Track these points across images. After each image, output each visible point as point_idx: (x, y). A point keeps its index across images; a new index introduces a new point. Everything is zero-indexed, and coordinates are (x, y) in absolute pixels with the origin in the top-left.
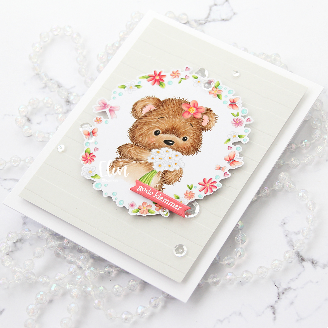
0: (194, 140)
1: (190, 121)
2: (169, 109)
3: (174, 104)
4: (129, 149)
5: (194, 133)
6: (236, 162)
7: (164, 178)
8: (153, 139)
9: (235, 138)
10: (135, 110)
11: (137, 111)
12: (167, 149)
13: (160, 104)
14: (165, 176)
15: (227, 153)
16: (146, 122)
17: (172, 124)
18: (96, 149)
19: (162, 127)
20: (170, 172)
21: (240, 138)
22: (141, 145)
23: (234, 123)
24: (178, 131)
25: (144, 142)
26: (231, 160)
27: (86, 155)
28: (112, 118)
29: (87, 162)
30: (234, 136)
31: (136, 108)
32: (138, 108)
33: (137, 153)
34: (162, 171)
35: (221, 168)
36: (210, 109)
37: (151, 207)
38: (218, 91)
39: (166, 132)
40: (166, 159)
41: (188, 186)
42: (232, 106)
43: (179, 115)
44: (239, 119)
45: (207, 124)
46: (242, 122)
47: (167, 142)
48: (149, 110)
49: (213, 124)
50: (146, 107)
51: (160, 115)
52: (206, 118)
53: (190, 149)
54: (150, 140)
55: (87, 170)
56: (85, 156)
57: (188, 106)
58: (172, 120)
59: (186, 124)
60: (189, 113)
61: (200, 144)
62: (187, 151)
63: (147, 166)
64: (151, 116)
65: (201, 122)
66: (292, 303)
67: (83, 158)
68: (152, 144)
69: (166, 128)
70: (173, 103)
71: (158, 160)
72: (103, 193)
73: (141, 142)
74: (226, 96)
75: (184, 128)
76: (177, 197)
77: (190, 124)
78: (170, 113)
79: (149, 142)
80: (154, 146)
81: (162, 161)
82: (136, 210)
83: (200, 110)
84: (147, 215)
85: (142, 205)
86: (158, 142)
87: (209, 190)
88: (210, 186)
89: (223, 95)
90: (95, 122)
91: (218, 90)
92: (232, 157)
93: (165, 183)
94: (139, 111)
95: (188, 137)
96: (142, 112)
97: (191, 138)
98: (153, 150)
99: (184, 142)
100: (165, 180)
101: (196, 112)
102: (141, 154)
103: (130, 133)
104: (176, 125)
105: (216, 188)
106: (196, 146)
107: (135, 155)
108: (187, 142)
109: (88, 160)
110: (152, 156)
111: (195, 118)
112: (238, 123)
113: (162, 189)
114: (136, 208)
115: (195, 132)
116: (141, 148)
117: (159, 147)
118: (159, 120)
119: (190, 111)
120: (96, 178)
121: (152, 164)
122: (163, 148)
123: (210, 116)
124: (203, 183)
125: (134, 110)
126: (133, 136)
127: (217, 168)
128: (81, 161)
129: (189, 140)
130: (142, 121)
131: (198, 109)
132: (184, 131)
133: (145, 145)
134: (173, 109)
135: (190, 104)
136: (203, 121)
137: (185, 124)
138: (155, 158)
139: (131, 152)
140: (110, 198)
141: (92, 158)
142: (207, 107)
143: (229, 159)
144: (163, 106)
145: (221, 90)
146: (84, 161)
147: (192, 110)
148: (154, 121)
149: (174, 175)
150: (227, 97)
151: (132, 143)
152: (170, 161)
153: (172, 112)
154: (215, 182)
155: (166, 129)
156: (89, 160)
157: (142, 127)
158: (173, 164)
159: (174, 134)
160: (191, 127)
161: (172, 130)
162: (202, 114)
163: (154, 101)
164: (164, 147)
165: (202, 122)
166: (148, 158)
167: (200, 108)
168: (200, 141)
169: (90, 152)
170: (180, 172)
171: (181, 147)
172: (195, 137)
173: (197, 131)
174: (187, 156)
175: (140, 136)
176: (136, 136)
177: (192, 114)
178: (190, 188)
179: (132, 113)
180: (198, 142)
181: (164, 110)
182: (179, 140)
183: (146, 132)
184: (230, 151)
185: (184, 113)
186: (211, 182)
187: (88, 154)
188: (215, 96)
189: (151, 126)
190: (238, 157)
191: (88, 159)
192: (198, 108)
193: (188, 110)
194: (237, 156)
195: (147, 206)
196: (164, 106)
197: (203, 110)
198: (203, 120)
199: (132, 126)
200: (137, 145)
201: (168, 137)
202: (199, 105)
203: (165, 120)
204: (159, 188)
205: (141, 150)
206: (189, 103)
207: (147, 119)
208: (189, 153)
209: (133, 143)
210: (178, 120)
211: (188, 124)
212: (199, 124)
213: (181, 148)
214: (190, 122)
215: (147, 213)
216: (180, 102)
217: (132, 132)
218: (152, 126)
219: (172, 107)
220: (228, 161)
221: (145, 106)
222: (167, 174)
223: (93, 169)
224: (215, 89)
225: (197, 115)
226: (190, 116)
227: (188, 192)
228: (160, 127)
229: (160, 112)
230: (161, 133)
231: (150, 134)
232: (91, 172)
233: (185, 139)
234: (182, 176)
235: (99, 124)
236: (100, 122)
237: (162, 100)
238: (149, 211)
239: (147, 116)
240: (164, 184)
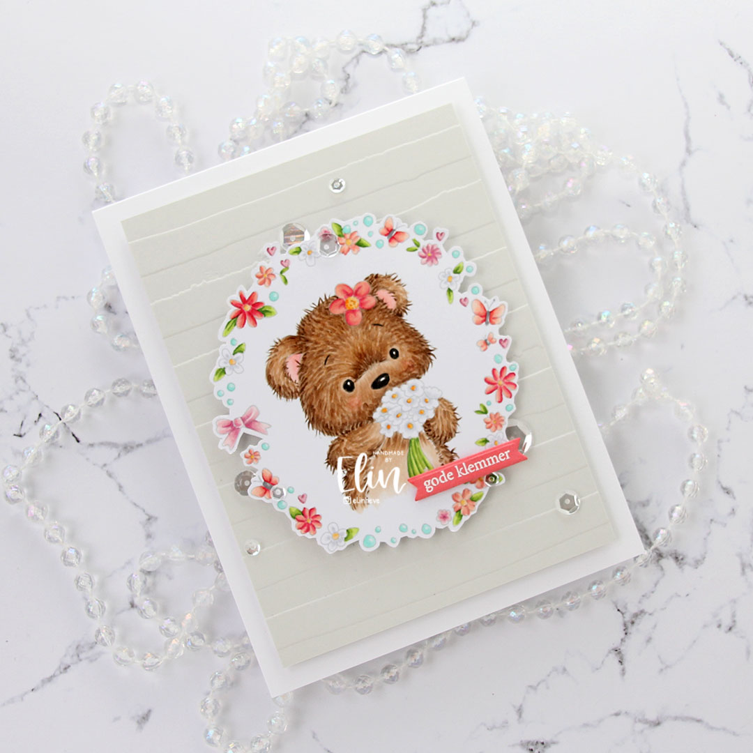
0: (407, 342)
1: (368, 321)
2: (321, 336)
3: (318, 322)
4: (343, 450)
5: (394, 333)
6: (495, 312)
7: (437, 435)
8: (356, 400)
9: (453, 281)
10: (280, 387)
11: (284, 387)
12: (389, 393)
13: (299, 341)
14: (434, 433)
15: (469, 313)
16: (316, 388)
17: (351, 353)
18: (302, 498)
19: (345, 371)
20: (433, 420)
21: (459, 273)
22: (349, 426)
24: (371, 353)
25: (349, 418)
26: (485, 316)
27: (299, 521)
28: (265, 433)
29: (314, 528)
30: (450, 279)
31: (276, 383)
32: (279, 380)
33: (360, 442)
34: (422, 430)
35: (488, 342)
36: (372, 275)
37: (469, 491)
38: (350, 238)
39: (358, 372)
40: (406, 408)
41: (477, 412)
42: (395, 239)
43: (343, 329)
44: (425, 249)
45: (396, 300)
46: (435, 248)
47: (377, 384)
48: (298, 366)
49: (402, 292)
50: (287, 366)
51: (320, 358)
52: (382, 294)
53: (418, 359)
54: (353, 407)
55: (329, 538)
56: (301, 524)
57: (340, 302)
58: (345, 346)
59: (370, 331)
60: (354, 311)
61: (421, 339)
62: (417, 367)
63: (394, 444)
64: (311, 372)
65: (384, 307)
67: (301, 528)
68: (362, 408)
69: (351, 367)
70: (315, 321)
71: (397, 422)
72: (389, 543)
73: (344, 422)
74: (370, 234)
75: (375, 340)
76: (483, 441)
77: (375, 325)
78: (330, 340)
79: (356, 410)
80: (368, 409)
81: (404, 416)
82: (456, 518)
83: (363, 291)
84: (477, 507)
85: (454, 502)
86: (366, 396)
88: (503, 381)
89: (363, 235)
90: (251, 463)
91: (348, 236)
92: (482, 312)
93: (446, 441)
94: (288, 383)
95: (395, 347)
96: (291, 380)
97: (400, 342)
98: (375, 416)
99: (398, 359)
100: (440, 439)
101: (361, 300)
102: (366, 438)
103: (315, 426)
104: (359, 348)
105: (514, 374)
106: (420, 348)
108: (402, 355)
109: (311, 524)
110: (383, 425)
111: (368, 310)
112: (431, 255)
113: (452, 452)
114: (453, 514)
115: (395, 330)
116: (356, 429)
117: (377, 402)
118: (327, 366)
119: (351, 307)
120: (353, 534)
121: (399, 435)
122: (384, 397)
123: (384, 285)
124: (491, 387)
125: (279, 390)
126: (323, 426)
127: (482, 346)
128: (304, 536)
129: (401, 349)
130: (309, 392)
131: (358, 293)
132: (378, 344)
133: (356, 421)
135: (337, 298)
136: (385, 304)
137: (367, 332)
138: (390, 423)
139: (351, 451)
140: (404, 539)
142: (366, 277)
143: (482, 319)
144: (308, 341)
145: (352, 232)
146: (308, 530)
147: (352, 303)
148: (324, 374)
149: (443, 417)
150: (372, 233)
151: (336, 437)
152: (416, 405)
153: (330, 335)
154: (503, 369)
155: (354, 369)
156: (313, 523)
157: (320, 400)
158: (423, 404)
159: (373, 363)
160: (380, 328)
161: (363, 360)
162: (372, 294)
163: (287, 348)
164: (383, 394)
165: (386, 305)
166: (382, 432)
167: (359, 288)
168: (416, 335)
169: (300, 511)
170: (445, 405)
171: (404, 369)
172: (403, 337)
173: (396, 326)
174: (426, 373)
175: (332, 415)
176: (328, 422)
177: (358, 308)
178: (483, 410)
179: (280, 396)
180: (417, 339)
181: (316, 343)
182: (389, 364)
183: (332, 401)
184: (469, 306)
185: (347, 320)
186: (498, 374)
187: (301, 517)
188: (356, 250)
189: (329, 387)
190: (489, 301)
191: (309, 522)
192: (357, 291)
193: (348, 309)
194: (485, 302)
195: (463, 495)
196: (308, 337)
197: (367, 287)
198: (382, 301)
199: (306, 413)
200: (347, 432)
201: (370, 375)
202: (353, 285)
203: (336, 356)
204: (447, 456)
205: (360, 433)
206: (335, 298)
207: (310, 381)
208: (423, 367)
209: (337, 434)
210: (352, 338)
211: (372, 327)
212: (386, 312)
213: (405, 371)
214: (372, 323)
215: (474, 506)
216: (323, 309)
217: (315, 420)
218: (331, 385)
219: (321, 329)
220: (482, 322)
221: (285, 368)
222: (433, 426)
223: (333, 529)
224: (343, 240)
225: (367, 302)
226: (359, 314)
227: (489, 420)
228: (342, 374)
229: (314, 353)
230: (353, 380)
231: (341, 398)
232: (336, 535)
233: (394, 354)
235: (260, 461)
236: (258, 457)
237: (294, 333)
239: (306, 379)
240: (446, 444)
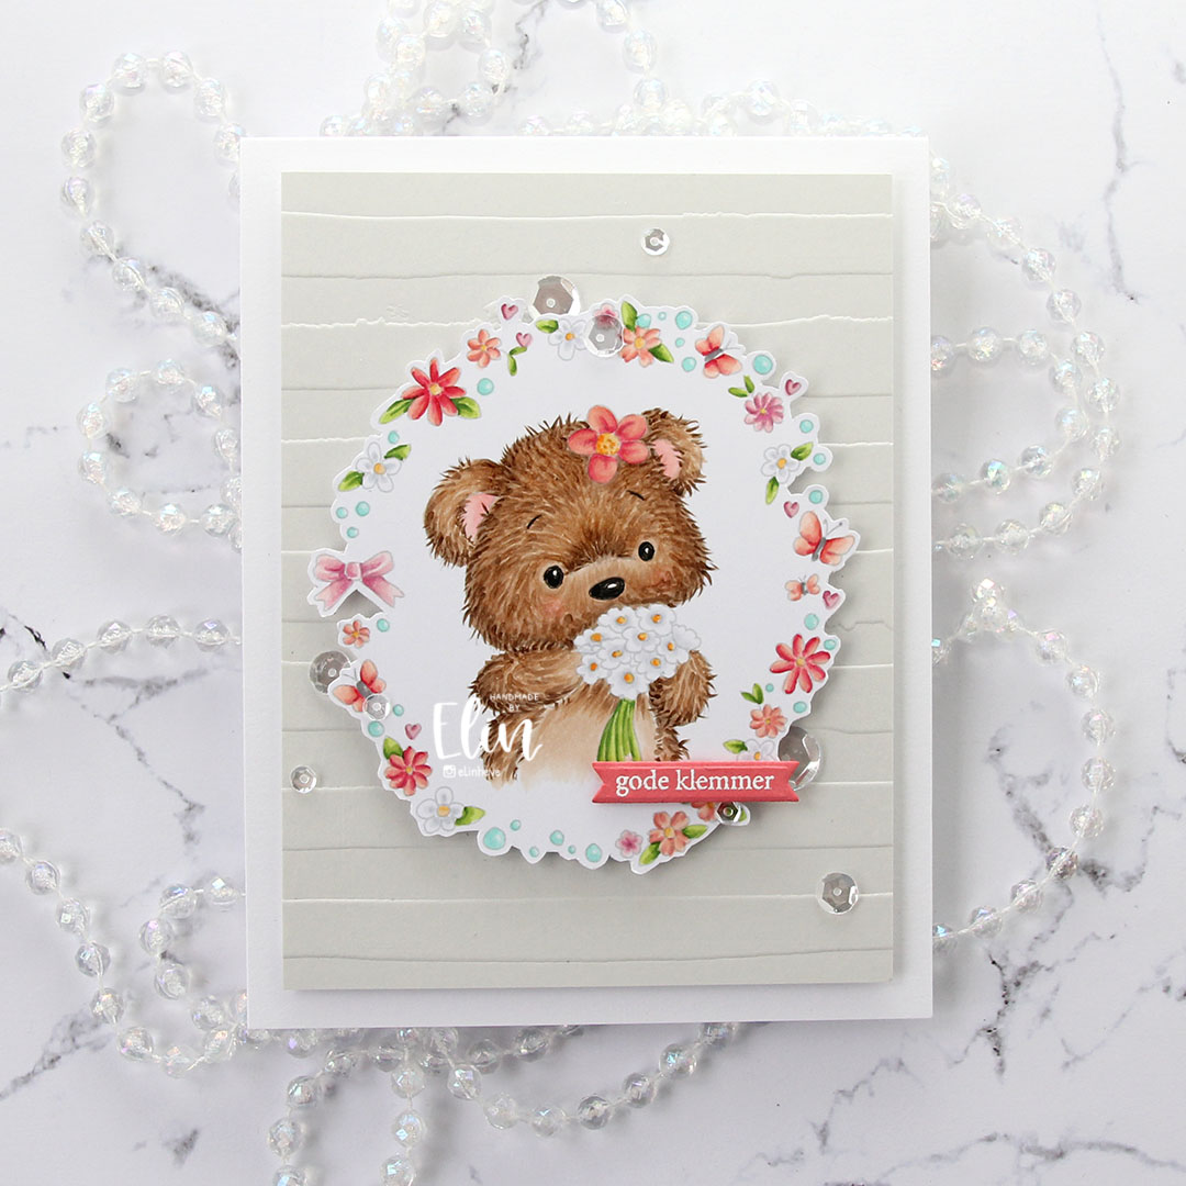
0: (674, 541)
1: (624, 483)
2: (538, 479)
3: (543, 455)
4: (506, 678)
5: (660, 517)
6: (834, 543)
7: (666, 709)
8: (557, 604)
9: (786, 468)
10: (441, 539)
11: (449, 539)
12: (614, 612)
13: (500, 475)
14: (663, 703)
15: (792, 531)
16: (499, 560)
17: (577, 525)
18: (412, 731)
19: (557, 550)
20: (670, 681)
21: (800, 459)
22: (531, 642)
23: (756, 420)
24: (609, 536)
25: (535, 628)
26: (817, 545)
27: (393, 764)
28: (391, 603)
29: (414, 785)
30: (781, 463)
31: (437, 529)
32: (444, 526)
33: (538, 673)
34: (645, 690)
35: (806, 588)
36: (658, 410)
37: (685, 816)
38: (644, 338)
39: (577, 559)
40: (633, 646)
41: (746, 695)
42: (717, 365)
43: (578, 481)
44: (760, 398)
45: (681, 465)
46: (776, 404)
47: (599, 591)
48: (483, 515)
49: (695, 455)
50: (466, 509)
51: (524, 515)
52: (663, 447)
53: (681, 575)
54: (547, 613)
55: (431, 810)
56: (396, 771)
57: (589, 436)
58: (571, 510)
59: (619, 501)
60: (606, 459)
61: (699, 544)
62: (676, 587)
63: (593, 698)
64: (501, 532)
65: (658, 470)
66: (1046, 1013)
67: (392, 778)
68: (562, 621)
69: (569, 547)
70: (537, 450)
71: (610, 663)
72: (526, 854)
73: (525, 632)
74: (679, 342)
75: (623, 517)
76: (737, 746)
77: (632, 493)
78: (550, 491)
79: (551, 620)
80: (572, 626)
81: (626, 658)
82: (648, 853)
83: (633, 431)
84: (688, 847)
85: (654, 827)
86: (576, 604)
87: (812, 674)
88: (806, 660)
89: (667, 341)
90: (350, 643)
91: (642, 333)
92: (814, 535)
93: (677, 723)
94: (456, 535)
95: (651, 541)
96: (464, 532)
97: (662, 537)
98: (579, 640)
99: (649, 562)
100: (670, 716)
101: (624, 444)
102: (550, 672)
103: (475, 621)
104: (593, 521)
105: (828, 655)
106: (691, 558)
107: (536, 686)
108: (658, 559)
109: (412, 777)
110: (586, 660)
111: (630, 465)
112: (765, 413)
113: (680, 745)
114: (645, 845)
115: (663, 514)
116: (539, 651)
117: (590, 620)
118: (530, 531)
119: (604, 451)
120: (473, 818)
121: (605, 686)
122: (603, 615)
123: (671, 434)
124: (783, 663)
125: (438, 542)
126: (488, 627)
127: (793, 592)
128: (393, 793)
129: (659, 549)
130: (485, 564)
131: (624, 431)
132: (626, 526)
133: (544, 637)
134: (549, 470)
135: (588, 427)
136: (662, 465)
137: (615, 501)
138: (598, 662)
139: (518, 683)
140: (551, 856)
141: (420, 763)
142: (647, 409)
143: (809, 547)
144: (513, 479)
145: (651, 328)
146: (401, 785)
147: (608, 444)
148: (520, 543)
149: (687, 682)
150: (684, 345)
151: (503, 652)
152: (650, 647)
153: (555, 485)
154: (814, 640)
155: (572, 552)
156: (415, 777)
157: (499, 583)
158: (662, 650)
159: (607, 553)
160: (638, 502)
161: (591, 544)
162: (647, 441)
163: (476, 478)
164: (604, 611)
165: (662, 468)
166: (580, 671)
167: (630, 424)
168: (694, 535)
169: (400, 749)
170: (698, 664)
171: (653, 583)
172: (671, 529)
173: (666, 507)
174: (687, 601)
175: (509, 615)
176: (499, 623)
177: (615, 456)
178: (756, 696)
179: (437, 553)
180: (691, 540)
181: (526, 488)
182: (631, 566)
183: (518, 592)
184: (797, 518)
185: (590, 468)
186: (802, 647)
187: (399, 760)
188: (647, 360)
189: (521, 566)
190: (833, 523)
191: (410, 773)
192: (623, 427)
193: (598, 451)
194: (825, 521)
195: (673, 821)
196: (517, 474)
197: (641, 427)
198: (659, 459)
199: (468, 596)
200: (523, 650)
201: (594, 572)
202: (620, 416)
203: (551, 521)
204: (669, 747)
205: (544, 659)
206: (584, 427)
207: (494, 547)
208: (686, 590)
209: (506, 648)
210: (588, 500)
211: (625, 496)
212: (658, 479)
213: (653, 586)
214: (628, 488)
215: (684, 844)
216: (558, 436)
217: (479, 611)
218: (525, 564)
219: (542, 468)
220: (809, 553)
221: (461, 509)
222: (666, 692)
223: (444, 797)
224: (632, 336)
225: (634, 451)
226: (613, 467)
227: (760, 715)
228: (550, 553)
229: (517, 503)
230: (564, 570)
231: (534, 592)
232: (444, 809)
233: (646, 553)
234: (713, 673)
235: (366, 645)
236: (365, 638)
238: (686, 834)
239: (489, 540)
240: (677, 728)
